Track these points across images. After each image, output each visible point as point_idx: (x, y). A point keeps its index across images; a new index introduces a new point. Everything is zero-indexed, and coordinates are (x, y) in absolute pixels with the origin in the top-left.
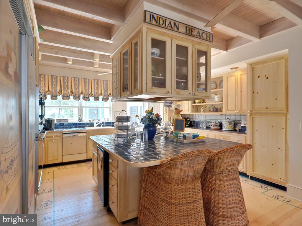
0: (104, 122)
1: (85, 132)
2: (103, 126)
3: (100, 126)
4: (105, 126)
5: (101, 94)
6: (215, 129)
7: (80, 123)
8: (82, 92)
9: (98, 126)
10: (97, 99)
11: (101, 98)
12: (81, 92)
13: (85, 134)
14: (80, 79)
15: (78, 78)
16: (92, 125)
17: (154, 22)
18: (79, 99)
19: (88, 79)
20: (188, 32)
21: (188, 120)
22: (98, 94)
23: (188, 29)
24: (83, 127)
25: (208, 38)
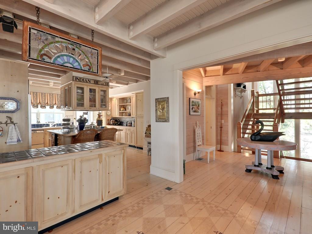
0: (58, 123)
1: (43, 130)
2: (57, 126)
3: (55, 126)
4: (59, 126)
5: (55, 104)
6: (129, 126)
7: (38, 124)
8: (40, 102)
9: (53, 126)
10: (52, 107)
11: (55, 106)
12: (38, 102)
13: (42, 131)
14: (38, 93)
15: (37, 93)
16: (48, 125)
17: (77, 80)
18: (38, 107)
19: (45, 93)
20: (95, 83)
21: (118, 121)
22: (53, 104)
23: (95, 82)
24: (41, 127)
25: (107, 85)
